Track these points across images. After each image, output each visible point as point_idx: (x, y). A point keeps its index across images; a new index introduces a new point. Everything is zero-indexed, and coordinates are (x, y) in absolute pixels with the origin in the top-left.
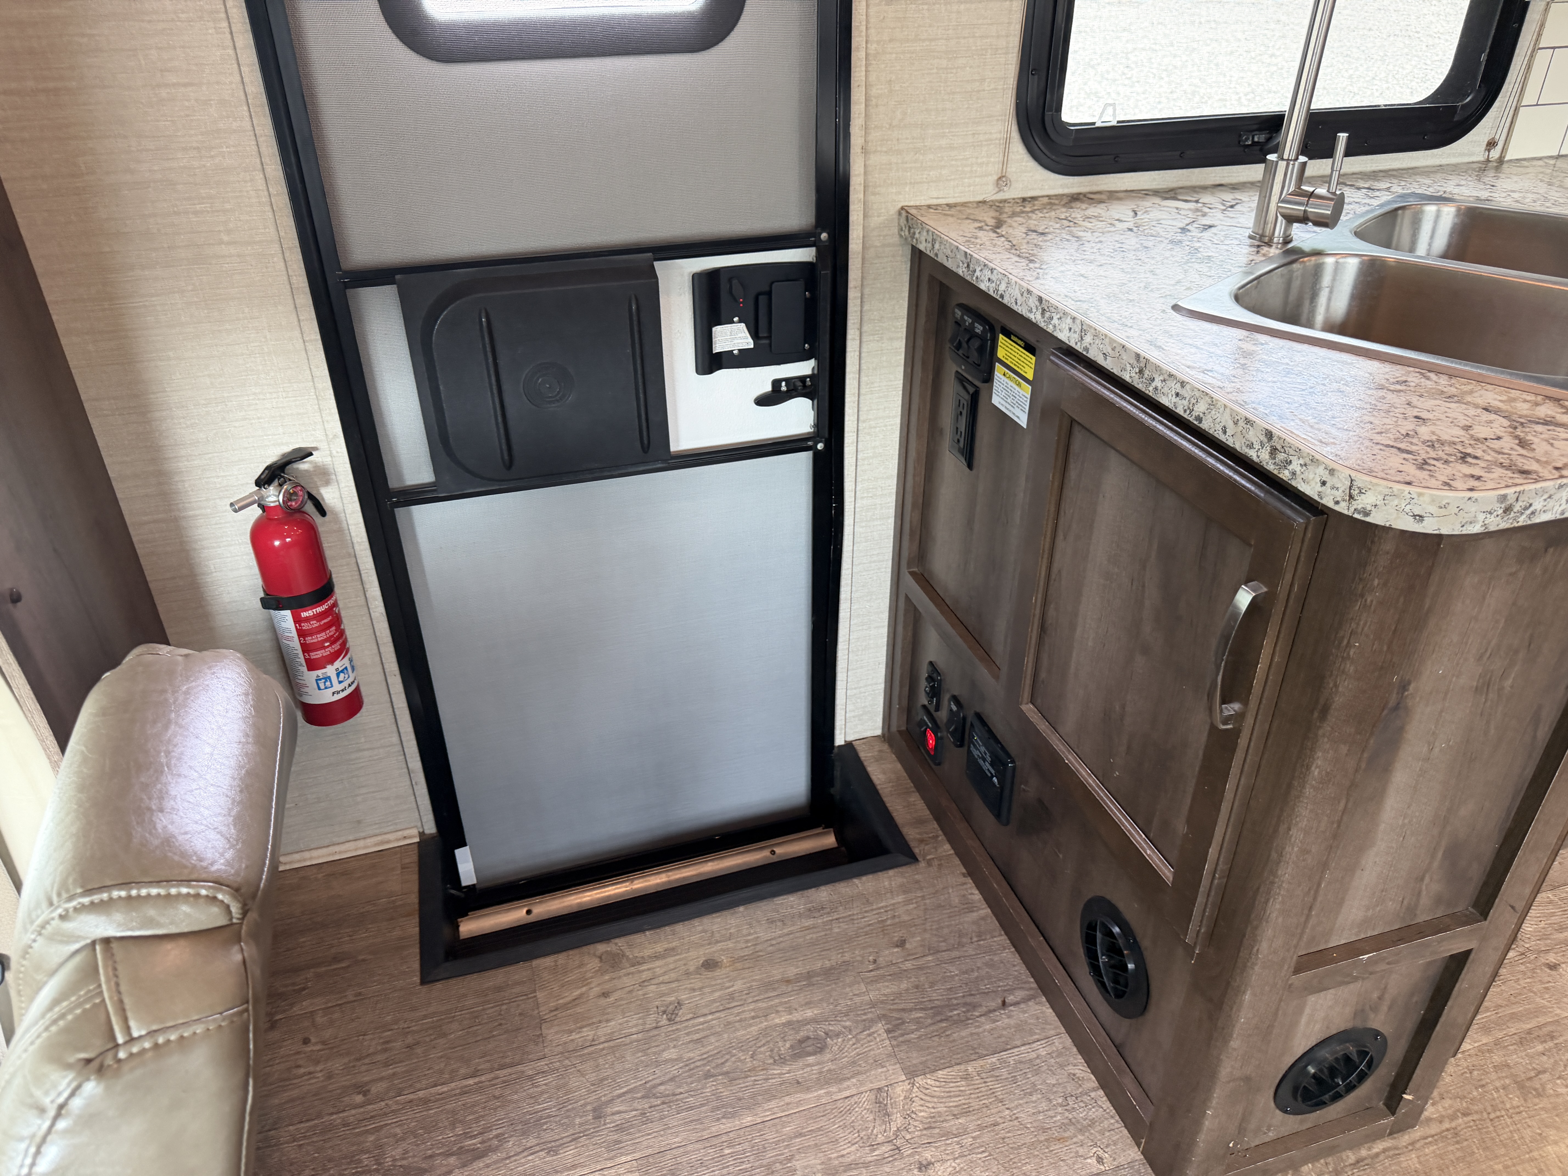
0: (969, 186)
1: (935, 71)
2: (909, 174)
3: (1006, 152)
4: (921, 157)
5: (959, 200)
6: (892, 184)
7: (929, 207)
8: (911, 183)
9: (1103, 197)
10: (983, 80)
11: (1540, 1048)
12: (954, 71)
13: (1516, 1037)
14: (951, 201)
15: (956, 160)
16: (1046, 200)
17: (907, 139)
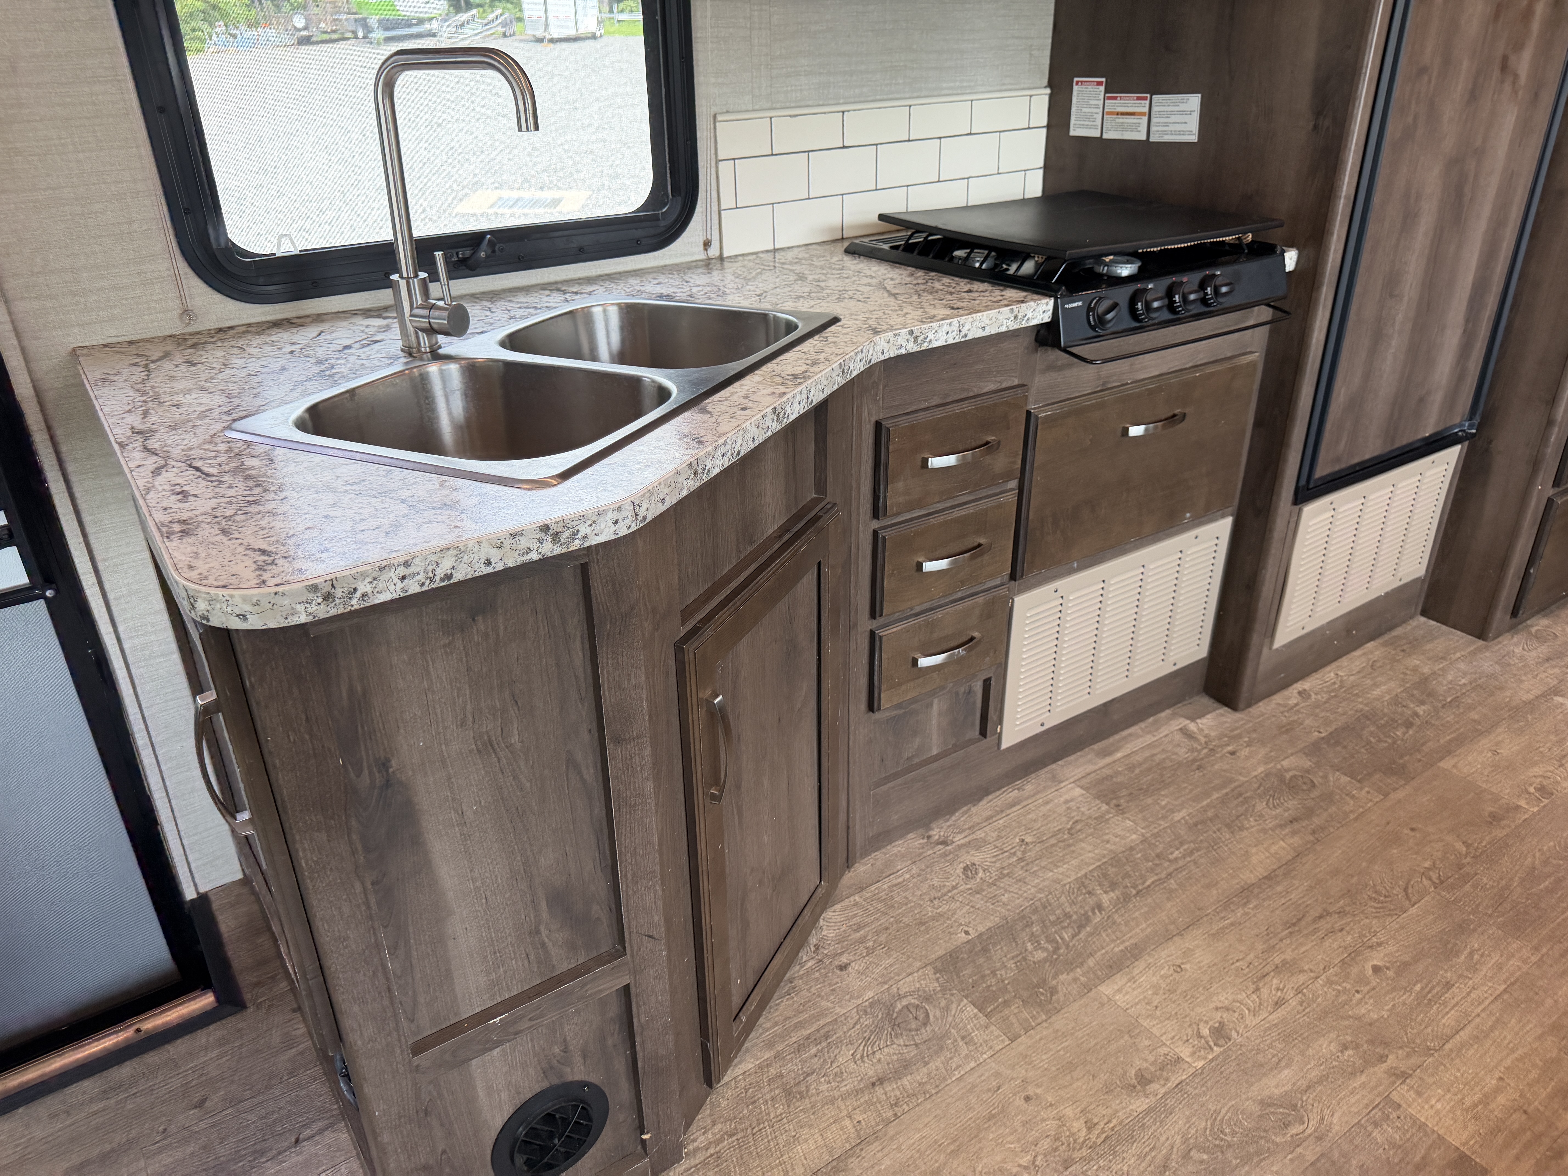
0: (152, 322)
1: (69, 217)
2: (73, 316)
3: (180, 287)
4: (83, 300)
5: (144, 336)
6: (55, 327)
7: (105, 346)
8: (78, 325)
9: (310, 320)
10: (130, 222)
11: (814, 1050)
12: (93, 216)
13: (795, 1045)
14: (134, 338)
15: (127, 299)
16: (244, 328)
17: (58, 283)
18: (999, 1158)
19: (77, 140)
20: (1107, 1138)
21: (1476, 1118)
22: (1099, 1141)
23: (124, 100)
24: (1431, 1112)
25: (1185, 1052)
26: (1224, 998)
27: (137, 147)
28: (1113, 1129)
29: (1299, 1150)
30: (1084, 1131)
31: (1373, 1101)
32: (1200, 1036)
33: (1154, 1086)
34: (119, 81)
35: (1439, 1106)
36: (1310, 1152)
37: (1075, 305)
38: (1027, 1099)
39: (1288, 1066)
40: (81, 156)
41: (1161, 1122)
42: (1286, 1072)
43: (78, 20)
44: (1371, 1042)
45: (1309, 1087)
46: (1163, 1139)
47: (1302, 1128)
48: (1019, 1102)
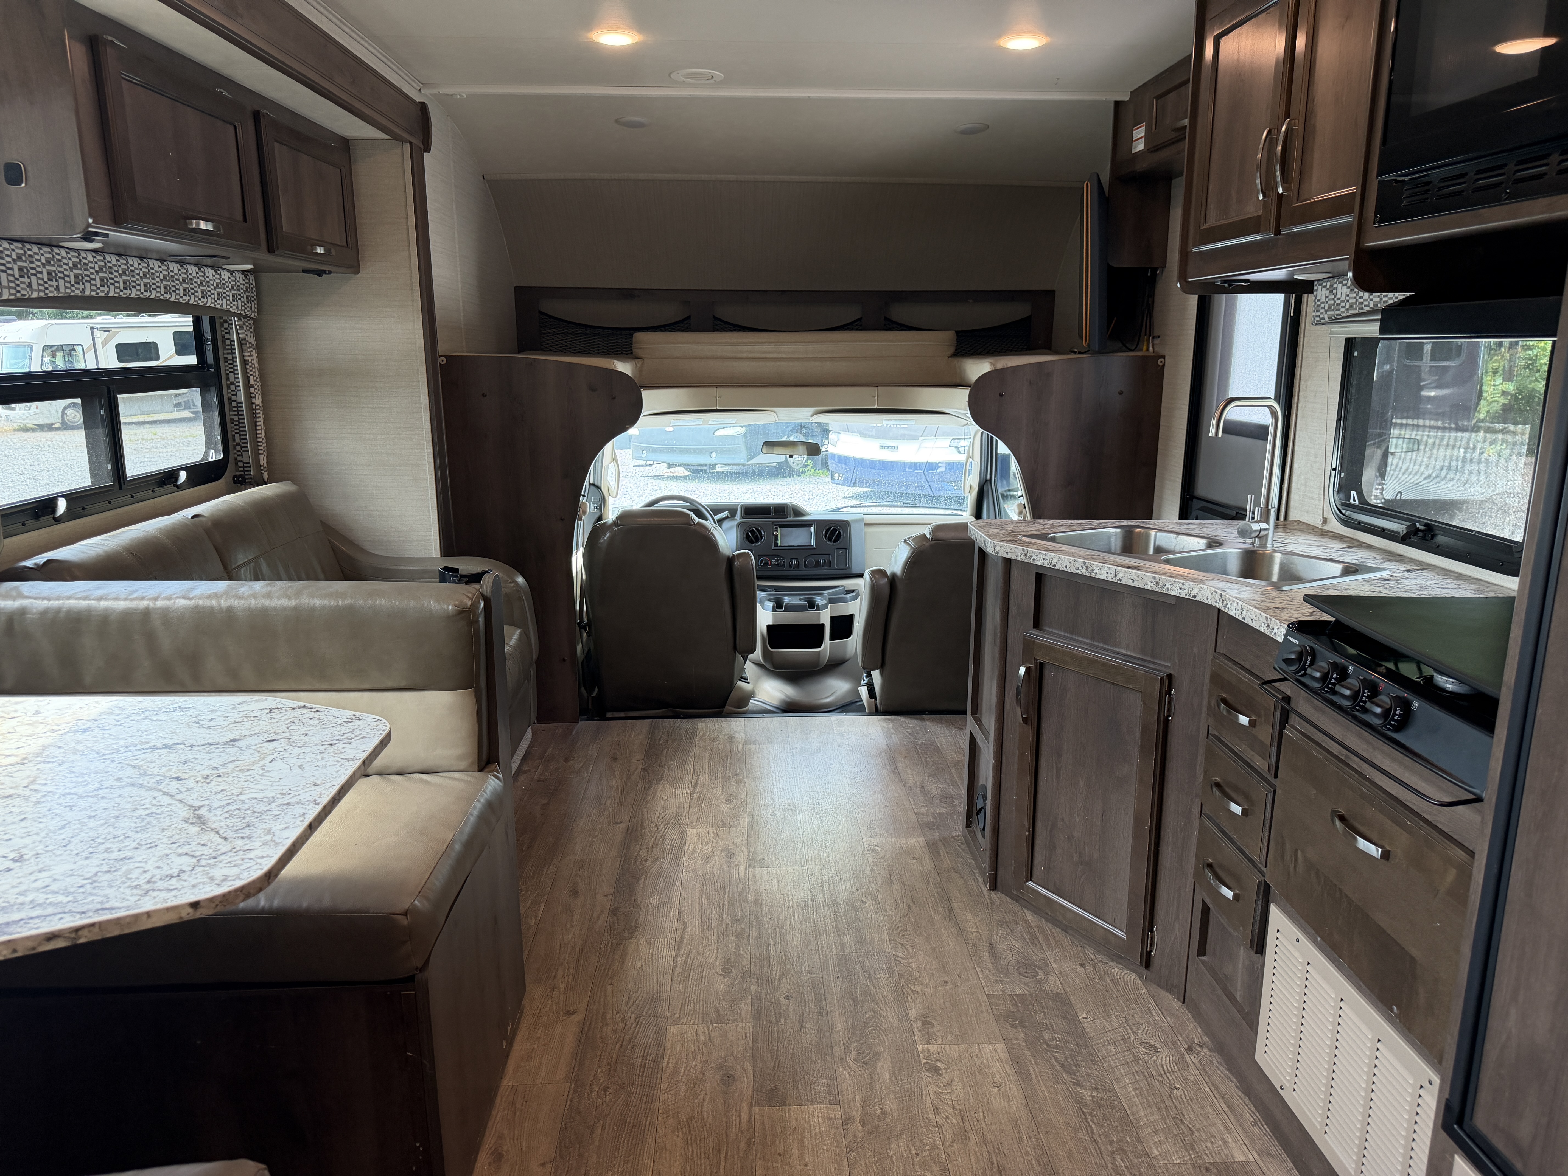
18: (921, 959)
20: (904, 993)
21: (796, 1129)
22: (904, 991)
24: (816, 1113)
25: (932, 1048)
26: (958, 1088)
28: (907, 997)
29: (842, 1048)
30: (912, 988)
31: (842, 1095)
32: (937, 1060)
33: (920, 1024)
35: (816, 1120)
36: (838, 1051)
37: (1294, 641)
38: (946, 982)
39: (891, 1080)
41: (898, 1015)
42: (888, 1077)
44: (877, 1127)
45: (872, 1078)
46: (888, 1009)
47: (852, 1058)
48: (946, 979)
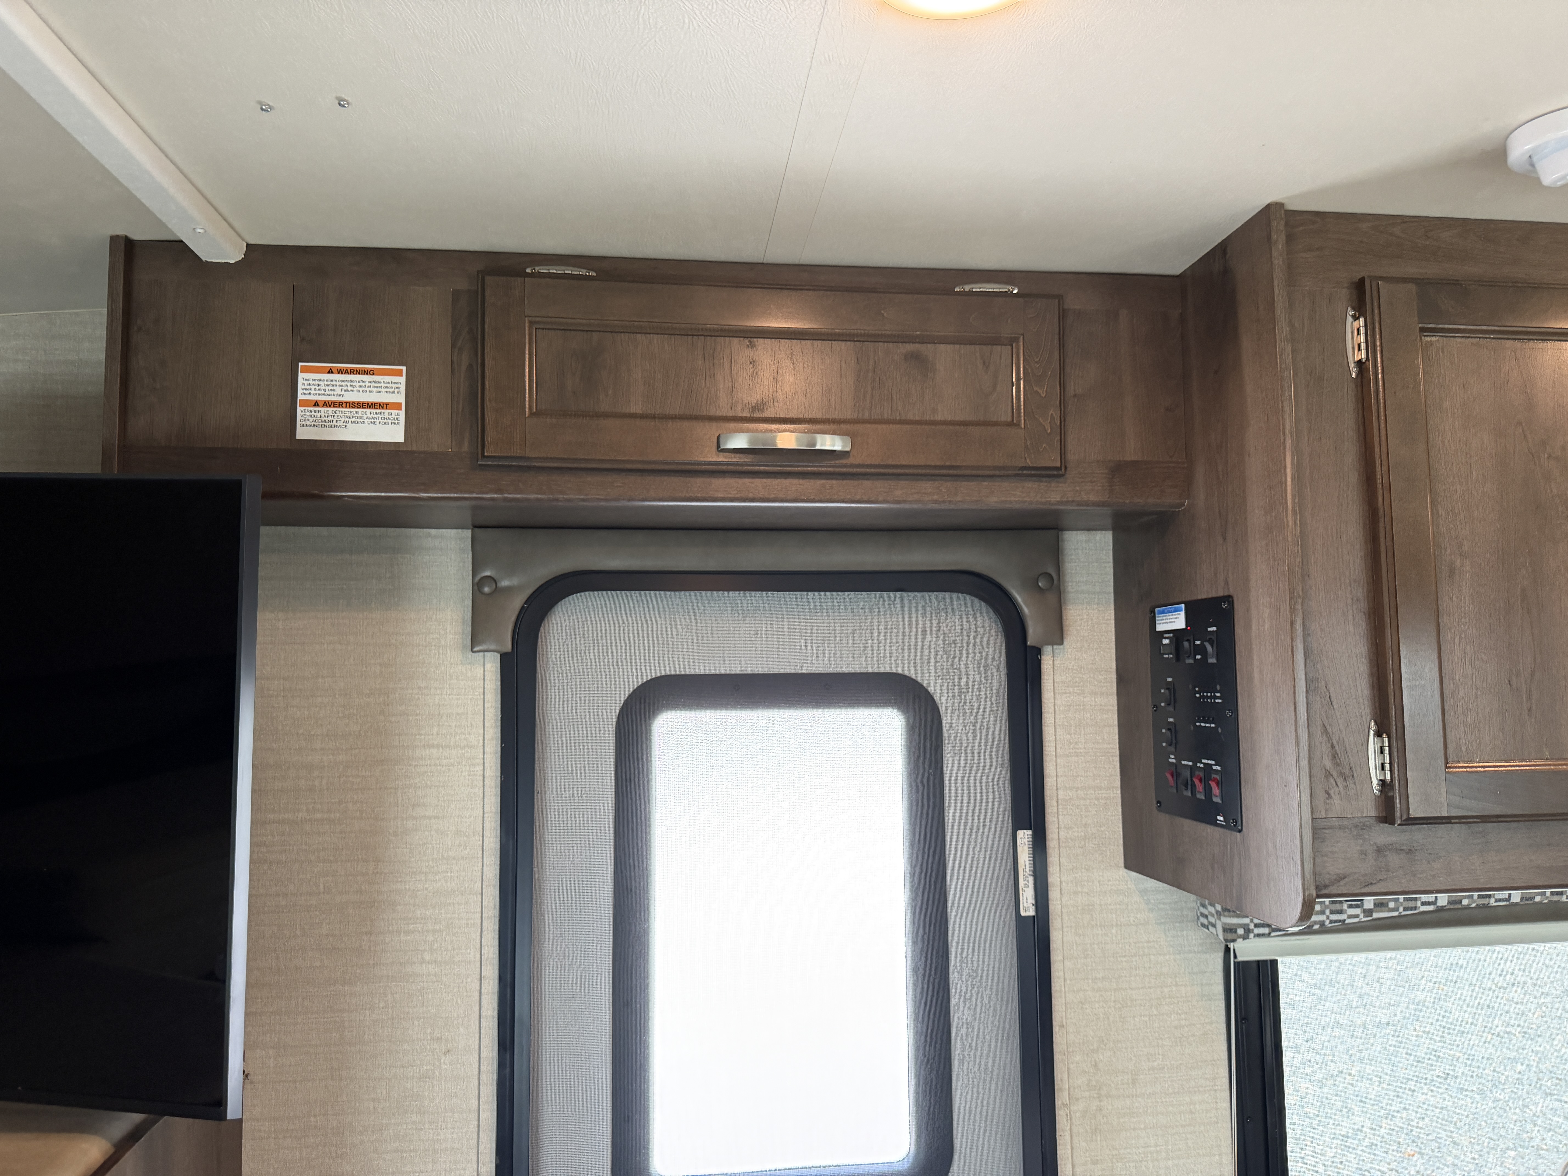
19: (1170, 1147)
23: (1217, 1109)
27: (1220, 1155)
34: (1216, 1090)
40: (1170, 1163)
43: (1193, 1035)
